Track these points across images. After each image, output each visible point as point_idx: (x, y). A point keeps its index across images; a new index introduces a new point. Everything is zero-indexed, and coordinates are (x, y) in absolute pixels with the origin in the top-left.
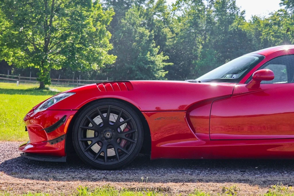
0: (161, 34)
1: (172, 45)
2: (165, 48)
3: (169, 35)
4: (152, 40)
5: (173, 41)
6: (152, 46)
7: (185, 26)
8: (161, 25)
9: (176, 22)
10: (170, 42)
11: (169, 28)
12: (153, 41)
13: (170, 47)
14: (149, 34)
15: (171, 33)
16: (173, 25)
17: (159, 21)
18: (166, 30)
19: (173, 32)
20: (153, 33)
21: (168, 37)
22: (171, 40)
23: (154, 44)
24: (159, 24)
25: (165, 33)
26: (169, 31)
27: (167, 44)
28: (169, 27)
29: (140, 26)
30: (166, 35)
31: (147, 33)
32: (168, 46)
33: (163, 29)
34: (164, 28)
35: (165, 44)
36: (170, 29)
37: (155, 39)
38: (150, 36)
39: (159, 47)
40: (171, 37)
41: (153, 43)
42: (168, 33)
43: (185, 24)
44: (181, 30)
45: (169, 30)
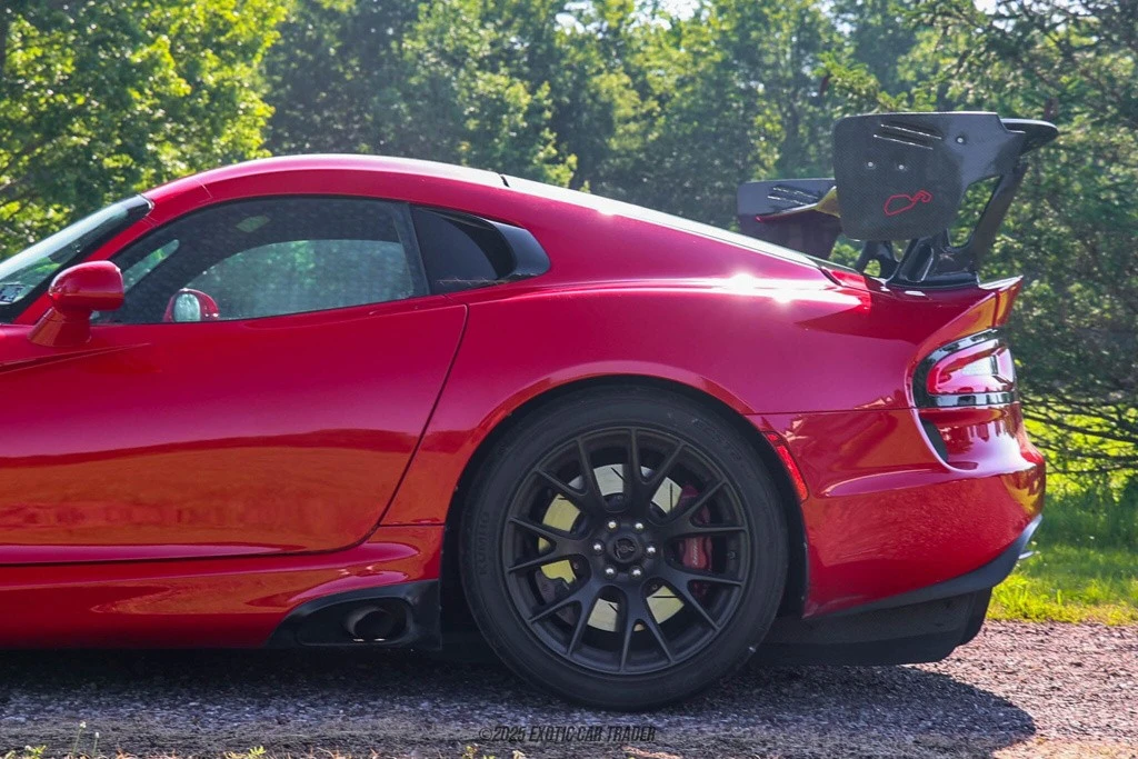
0: (589, 101)
1: (639, 151)
2: (608, 163)
3: (626, 104)
4: (543, 129)
5: (645, 134)
6: (541, 155)
7: (695, 64)
8: (587, 61)
9: (660, 45)
10: (632, 135)
11: (627, 72)
12: (547, 134)
13: (627, 160)
14: (525, 100)
15: (633, 95)
16: (647, 60)
17: (580, 43)
18: (611, 82)
19: (644, 90)
20: (547, 98)
21: (620, 112)
22: (633, 127)
23: (550, 147)
24: (580, 57)
25: (604, 98)
26: (627, 86)
27: (614, 144)
28: (627, 65)
29: (489, 64)
30: (609, 107)
31: (519, 94)
32: (619, 156)
33: (596, 80)
34: (600, 72)
35: (606, 145)
36: (633, 76)
37: (553, 125)
38: (535, 110)
39: (572, 159)
40: (632, 113)
41: (547, 142)
42: (621, 94)
43: (698, 54)
44: (681, 83)
45: (626, 79)
